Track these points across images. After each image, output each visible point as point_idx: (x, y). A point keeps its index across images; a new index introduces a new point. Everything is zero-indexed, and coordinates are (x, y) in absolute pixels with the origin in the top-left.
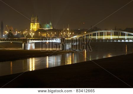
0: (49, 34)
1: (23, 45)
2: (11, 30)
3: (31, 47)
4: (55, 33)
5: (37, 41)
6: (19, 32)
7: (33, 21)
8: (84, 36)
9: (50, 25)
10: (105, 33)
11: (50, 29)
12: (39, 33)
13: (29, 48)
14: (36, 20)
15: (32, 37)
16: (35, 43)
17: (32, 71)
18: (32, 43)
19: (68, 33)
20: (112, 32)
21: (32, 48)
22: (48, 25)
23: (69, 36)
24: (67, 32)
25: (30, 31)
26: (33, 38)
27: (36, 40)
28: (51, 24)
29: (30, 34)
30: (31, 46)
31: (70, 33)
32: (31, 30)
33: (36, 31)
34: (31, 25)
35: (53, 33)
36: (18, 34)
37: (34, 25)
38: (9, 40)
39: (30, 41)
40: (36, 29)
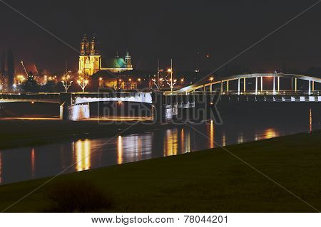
0: (123, 83)
1: (61, 108)
2: (33, 72)
3: (81, 113)
4: (139, 80)
5: (95, 100)
6: (52, 76)
7: (85, 49)
8: (209, 86)
9: (127, 61)
10: (259, 79)
11: (127, 71)
12: (101, 79)
13: (75, 117)
14: (93, 47)
15: (83, 88)
16: (91, 104)
17: (84, 172)
18: (84, 104)
19: (171, 80)
20: (276, 78)
21: (82, 115)
22: (122, 60)
23: (172, 87)
24: (168, 78)
25: (78, 75)
26: (87, 93)
27: (92, 96)
28: (128, 58)
29: (79, 82)
30: (80, 110)
31: (175, 81)
32: (80, 72)
33: (92, 74)
34: (80, 59)
35: (135, 80)
36: (48, 81)
37: (87, 60)
38: (28, 97)
39: (79, 100)
40: (92, 69)
